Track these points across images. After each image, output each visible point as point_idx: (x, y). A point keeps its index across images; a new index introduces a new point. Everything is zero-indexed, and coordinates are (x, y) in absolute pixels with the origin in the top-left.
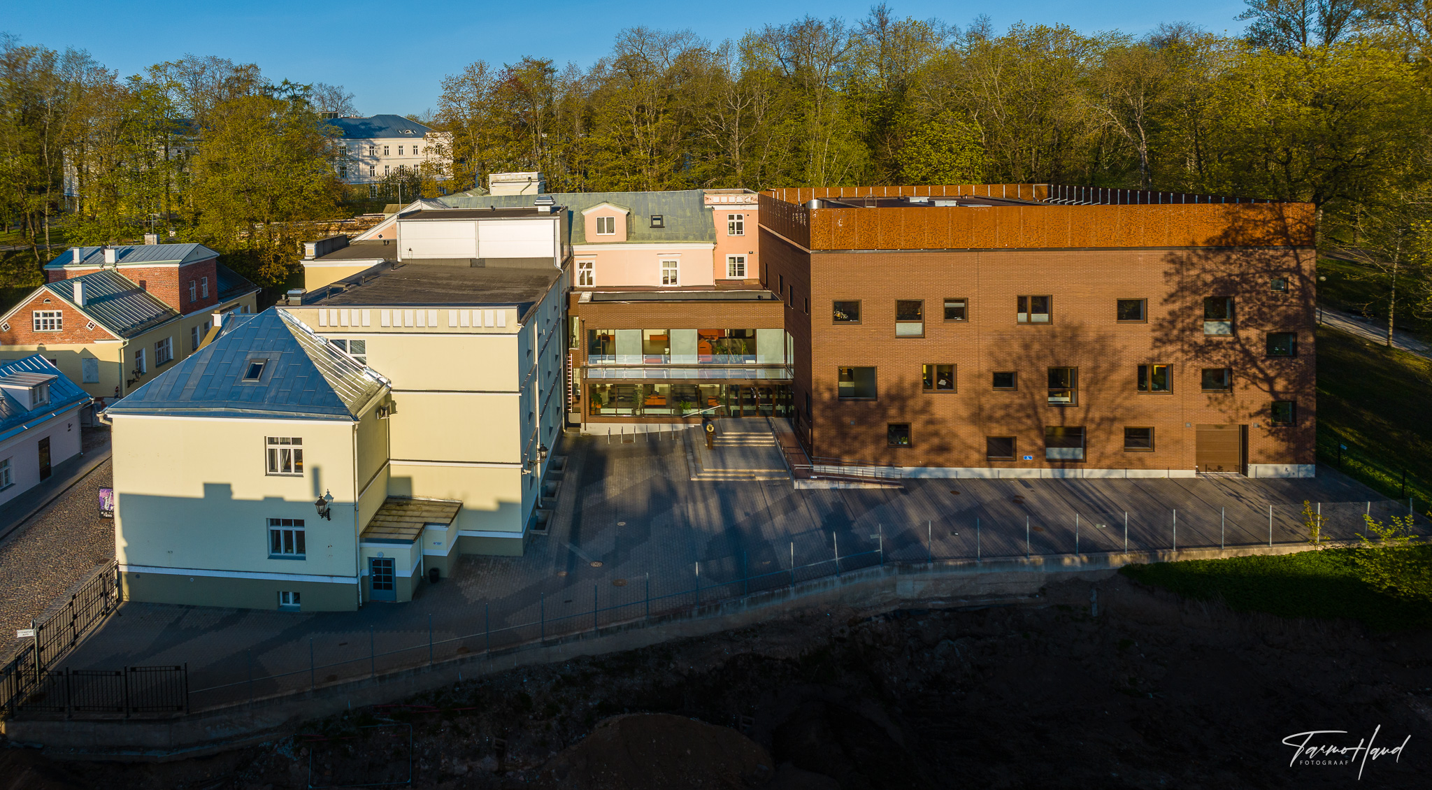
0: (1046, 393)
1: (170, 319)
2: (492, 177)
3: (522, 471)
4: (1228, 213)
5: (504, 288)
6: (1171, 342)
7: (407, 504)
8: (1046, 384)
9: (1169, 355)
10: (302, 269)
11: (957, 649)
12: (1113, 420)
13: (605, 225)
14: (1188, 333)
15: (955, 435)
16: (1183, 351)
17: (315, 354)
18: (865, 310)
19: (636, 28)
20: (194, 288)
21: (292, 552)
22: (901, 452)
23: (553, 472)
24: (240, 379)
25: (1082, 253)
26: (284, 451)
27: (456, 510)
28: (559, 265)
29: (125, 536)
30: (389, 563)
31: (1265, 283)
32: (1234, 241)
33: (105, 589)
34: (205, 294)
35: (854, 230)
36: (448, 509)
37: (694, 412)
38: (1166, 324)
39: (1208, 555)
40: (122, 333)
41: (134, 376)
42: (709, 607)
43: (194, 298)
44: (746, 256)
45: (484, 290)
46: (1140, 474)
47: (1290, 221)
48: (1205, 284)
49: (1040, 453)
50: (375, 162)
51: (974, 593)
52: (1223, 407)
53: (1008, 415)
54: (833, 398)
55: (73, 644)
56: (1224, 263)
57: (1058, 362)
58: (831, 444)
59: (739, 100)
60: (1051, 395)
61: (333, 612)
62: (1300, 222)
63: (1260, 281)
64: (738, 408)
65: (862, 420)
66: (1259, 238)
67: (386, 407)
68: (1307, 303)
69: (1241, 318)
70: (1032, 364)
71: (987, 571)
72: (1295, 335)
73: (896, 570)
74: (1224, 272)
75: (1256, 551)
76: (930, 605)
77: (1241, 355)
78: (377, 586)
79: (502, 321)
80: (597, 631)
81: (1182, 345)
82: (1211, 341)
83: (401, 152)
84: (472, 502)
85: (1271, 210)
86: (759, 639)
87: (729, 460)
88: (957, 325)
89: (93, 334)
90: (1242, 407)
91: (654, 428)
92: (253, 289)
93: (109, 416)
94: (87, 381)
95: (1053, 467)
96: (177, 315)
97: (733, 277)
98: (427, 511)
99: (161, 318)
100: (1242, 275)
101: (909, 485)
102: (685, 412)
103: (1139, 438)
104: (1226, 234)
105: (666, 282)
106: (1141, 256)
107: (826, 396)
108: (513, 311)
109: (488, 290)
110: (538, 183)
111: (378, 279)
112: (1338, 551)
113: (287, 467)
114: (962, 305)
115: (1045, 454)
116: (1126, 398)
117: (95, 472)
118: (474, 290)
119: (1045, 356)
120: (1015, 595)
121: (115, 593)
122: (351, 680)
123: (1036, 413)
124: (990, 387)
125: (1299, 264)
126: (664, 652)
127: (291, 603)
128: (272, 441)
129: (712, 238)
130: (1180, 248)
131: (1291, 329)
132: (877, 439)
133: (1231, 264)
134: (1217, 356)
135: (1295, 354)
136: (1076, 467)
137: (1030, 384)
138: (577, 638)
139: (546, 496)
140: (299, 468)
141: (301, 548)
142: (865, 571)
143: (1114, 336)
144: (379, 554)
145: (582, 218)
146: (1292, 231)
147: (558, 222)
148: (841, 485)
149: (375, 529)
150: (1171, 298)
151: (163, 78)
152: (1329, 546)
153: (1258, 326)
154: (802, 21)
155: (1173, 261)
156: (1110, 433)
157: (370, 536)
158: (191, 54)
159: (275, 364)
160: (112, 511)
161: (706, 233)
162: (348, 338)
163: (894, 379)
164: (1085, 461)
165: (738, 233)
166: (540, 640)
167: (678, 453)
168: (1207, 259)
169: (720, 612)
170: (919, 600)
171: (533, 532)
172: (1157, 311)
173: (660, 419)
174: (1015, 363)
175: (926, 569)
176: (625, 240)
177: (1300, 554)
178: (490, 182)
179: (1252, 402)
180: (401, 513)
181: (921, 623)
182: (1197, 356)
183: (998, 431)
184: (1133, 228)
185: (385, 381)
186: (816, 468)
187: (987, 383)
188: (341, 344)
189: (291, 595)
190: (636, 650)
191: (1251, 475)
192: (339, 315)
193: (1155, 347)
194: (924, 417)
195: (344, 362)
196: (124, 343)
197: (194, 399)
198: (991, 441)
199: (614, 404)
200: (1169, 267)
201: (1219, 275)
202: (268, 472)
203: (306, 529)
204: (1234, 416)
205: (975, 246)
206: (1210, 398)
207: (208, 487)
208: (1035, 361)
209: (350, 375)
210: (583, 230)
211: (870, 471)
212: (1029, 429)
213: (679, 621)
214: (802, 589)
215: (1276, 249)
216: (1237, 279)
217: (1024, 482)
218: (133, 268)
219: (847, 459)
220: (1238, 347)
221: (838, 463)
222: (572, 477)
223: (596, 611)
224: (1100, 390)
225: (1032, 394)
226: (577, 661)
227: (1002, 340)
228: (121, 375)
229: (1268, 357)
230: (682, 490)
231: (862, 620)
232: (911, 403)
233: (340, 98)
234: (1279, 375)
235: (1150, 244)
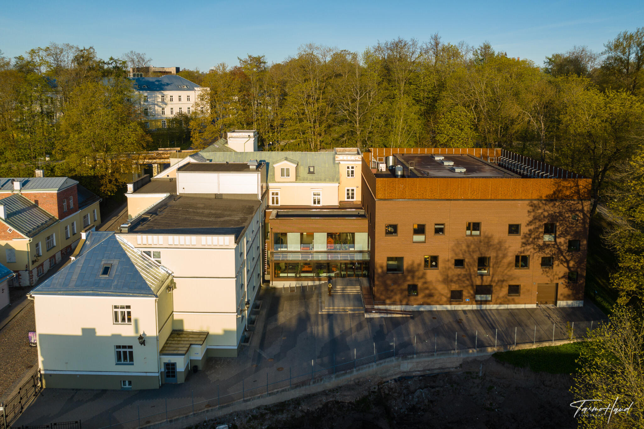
0: (476, 269)
1: (54, 223)
2: (229, 134)
3: (237, 316)
4: (556, 183)
5: (230, 215)
6: (529, 244)
7: (182, 334)
8: (477, 264)
9: (528, 250)
10: (126, 198)
11: (423, 394)
12: (503, 281)
13: (285, 172)
14: (536, 240)
15: (436, 289)
16: (534, 249)
17: (135, 260)
18: (399, 229)
19: (308, 44)
20: (66, 203)
21: (127, 361)
22: (412, 298)
23: (255, 310)
24: (99, 275)
25: (495, 202)
26: (122, 312)
27: (205, 336)
28: (260, 197)
29: (42, 355)
30: (174, 365)
31: (569, 217)
32: (558, 197)
33: (34, 383)
34: (72, 206)
35: (395, 189)
36: (201, 336)
37: (325, 275)
38: (527, 236)
39: (527, 347)
40: (28, 234)
41: (35, 258)
42: (318, 380)
43: (65, 209)
44: (355, 188)
45: (220, 217)
46: (512, 306)
47: (581, 187)
48: (544, 217)
49: (472, 297)
50: (164, 106)
51: (433, 368)
52: (548, 275)
53: (459, 279)
54: (383, 272)
55: (21, 412)
56: (552, 207)
57: (481, 254)
58: (381, 294)
59: (359, 93)
60: (479, 269)
61: (147, 390)
62: (585, 187)
63: (567, 215)
64: (345, 273)
65: (395, 282)
66: (568, 195)
67: (171, 287)
68: (585, 226)
69: (558, 233)
70: (470, 255)
71: (438, 358)
72: (580, 241)
73: (400, 358)
74: (552, 211)
75: (547, 344)
76: (414, 374)
77: (557, 250)
78: (168, 376)
79: (227, 243)
80: (268, 394)
81: (534, 246)
82: (545, 244)
83: (180, 100)
84: (212, 331)
85: (573, 181)
86: (339, 393)
87: (337, 301)
88: (440, 236)
89: (12, 235)
90: (556, 274)
91: (305, 283)
92: (98, 199)
93: (33, 295)
94: (9, 261)
95: (477, 304)
96: (57, 220)
97: (349, 200)
98: (192, 338)
99: (48, 223)
100: (560, 212)
101: (415, 315)
102: (321, 275)
103: (514, 290)
104: (555, 193)
105: (315, 203)
106: (519, 203)
107: (380, 271)
108: (232, 238)
109: (222, 217)
110: (254, 139)
111: (166, 210)
112: (579, 343)
113: (123, 320)
114: (442, 226)
115: (475, 297)
116: (509, 271)
117: (19, 315)
118: (216, 217)
119: (476, 251)
120: (449, 368)
121: (39, 384)
122: (157, 423)
123: (471, 278)
124: (453, 267)
125: (583, 207)
126: (297, 402)
127: (127, 386)
128: (116, 307)
129: (338, 180)
130: (535, 200)
131: (577, 239)
132: (402, 291)
133: (555, 207)
134: (547, 251)
135: (579, 250)
136: (486, 304)
137: (469, 264)
138: (259, 397)
139: (250, 324)
140: (129, 320)
141: (131, 359)
142: (387, 360)
143: (505, 242)
144: (169, 360)
145: (274, 168)
146: (582, 191)
147: (260, 175)
148: (385, 316)
149: (167, 348)
150: (530, 223)
151: (37, 57)
152: (575, 341)
153: (564, 237)
154: (397, 40)
155: (532, 206)
156: (502, 287)
157: (165, 352)
158: (54, 42)
159: (116, 267)
160: (36, 343)
161: (335, 178)
162: (152, 250)
163: (410, 262)
164: (491, 301)
165: (352, 176)
166: (242, 399)
167: (314, 299)
168: (546, 204)
169: (322, 382)
170: (410, 372)
171: (243, 344)
172: (524, 230)
173: (307, 278)
174: (463, 255)
175: (413, 358)
176: (294, 180)
177: (564, 345)
178: (228, 137)
179: (560, 272)
180: (179, 339)
181: (409, 382)
182: (539, 251)
183: (455, 287)
184: (517, 190)
185: (171, 273)
186: (376, 307)
187: (451, 264)
188: (148, 253)
189: (127, 382)
190: (285, 401)
191: (558, 306)
192: (147, 238)
193: (522, 246)
194: (423, 280)
195: (150, 263)
196: (30, 240)
197: (77, 286)
198: (453, 292)
199: (286, 271)
200: (530, 208)
201: (550, 212)
202: (114, 323)
203: (134, 350)
204: (552, 279)
205: (449, 198)
206: (543, 270)
207: (84, 330)
208: (472, 253)
209: (153, 270)
210: (274, 174)
211: (398, 308)
212: (467, 286)
213: (304, 387)
214: (359, 370)
215: (574, 200)
216: (558, 215)
217: (465, 312)
218: (30, 193)
219: (388, 301)
220: (556, 246)
221: (384, 304)
222: (264, 312)
223: (267, 385)
224: (498, 267)
225: (470, 269)
226: (259, 408)
227: (458, 244)
228: (28, 258)
229: (568, 251)
230: (313, 319)
231: (385, 382)
232: (417, 274)
233: (143, 60)
234: (571, 259)
235: (524, 198)
